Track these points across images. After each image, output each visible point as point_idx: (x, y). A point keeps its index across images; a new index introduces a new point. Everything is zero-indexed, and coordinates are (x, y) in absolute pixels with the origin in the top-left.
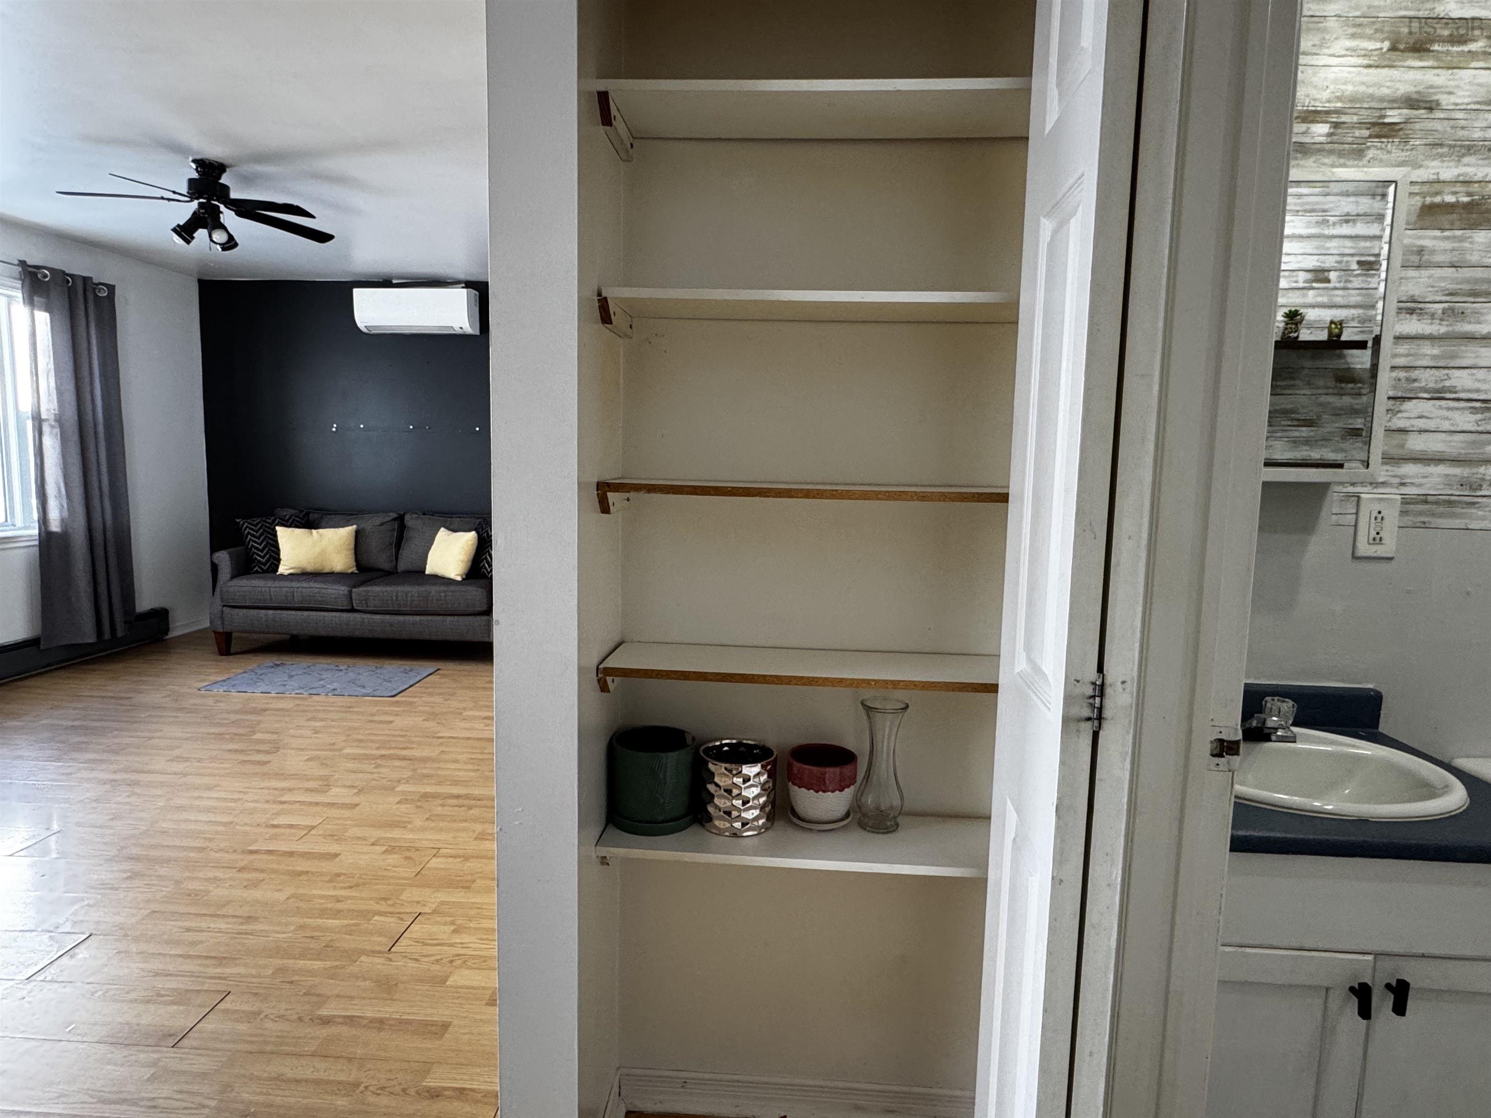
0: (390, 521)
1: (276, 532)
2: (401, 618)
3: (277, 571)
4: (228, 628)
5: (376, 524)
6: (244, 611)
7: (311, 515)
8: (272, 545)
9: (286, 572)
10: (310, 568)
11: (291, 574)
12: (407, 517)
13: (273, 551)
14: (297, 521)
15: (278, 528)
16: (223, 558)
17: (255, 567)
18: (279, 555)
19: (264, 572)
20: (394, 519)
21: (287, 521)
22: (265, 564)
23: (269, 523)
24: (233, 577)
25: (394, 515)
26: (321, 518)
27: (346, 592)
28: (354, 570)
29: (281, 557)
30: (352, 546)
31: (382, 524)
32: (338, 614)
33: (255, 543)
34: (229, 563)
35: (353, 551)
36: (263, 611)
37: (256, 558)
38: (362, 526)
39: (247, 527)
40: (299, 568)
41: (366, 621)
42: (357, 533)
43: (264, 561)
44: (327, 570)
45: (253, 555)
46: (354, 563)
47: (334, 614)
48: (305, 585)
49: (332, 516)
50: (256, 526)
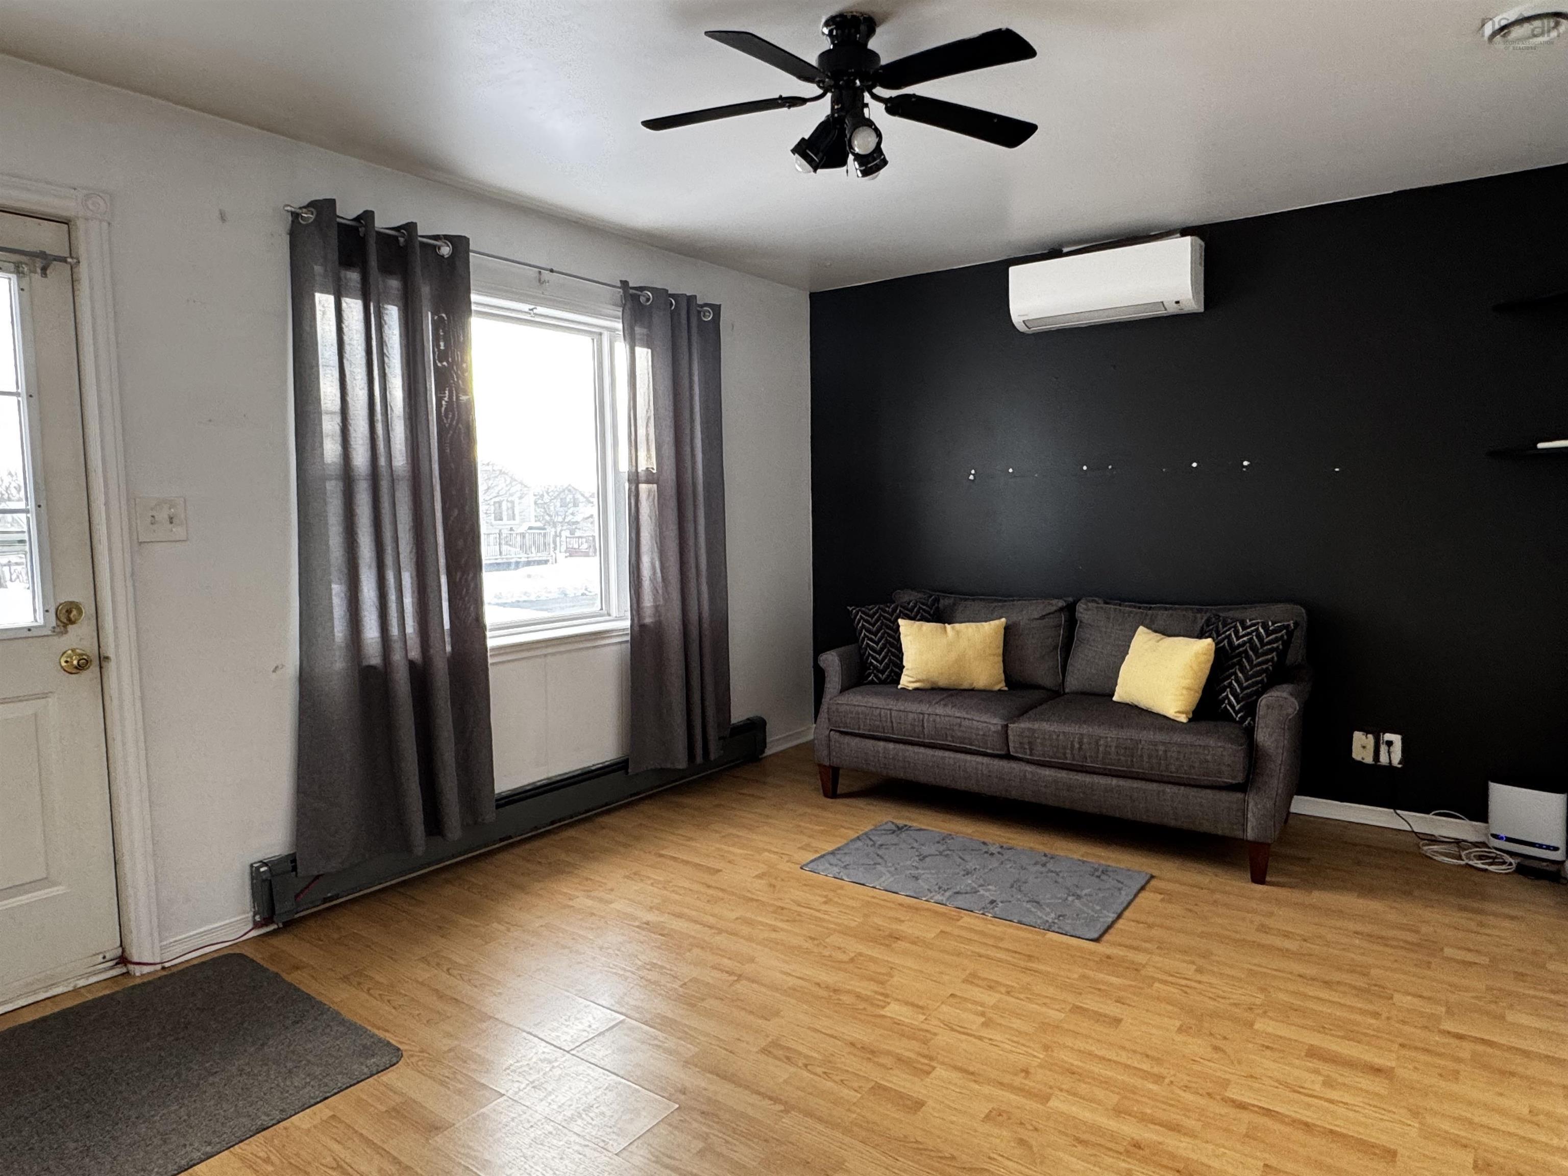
0: (1056, 611)
1: (898, 626)
2: (1088, 779)
3: (899, 683)
4: (836, 762)
5: (1032, 617)
6: (857, 740)
7: (942, 601)
8: (892, 645)
9: (911, 686)
10: (942, 683)
11: (916, 689)
12: (1081, 607)
13: (894, 654)
14: (924, 610)
15: (901, 622)
16: (831, 660)
17: (869, 675)
18: (901, 660)
19: (882, 682)
20: (1061, 610)
21: (911, 610)
22: (883, 672)
23: (888, 613)
24: (844, 690)
25: (1061, 603)
26: (954, 604)
27: (1000, 728)
28: (1002, 686)
29: (905, 663)
30: (1001, 651)
31: (1042, 617)
32: (986, 760)
33: (870, 641)
34: (838, 669)
35: (1001, 659)
36: (882, 744)
37: (871, 663)
38: (1015, 618)
39: (860, 617)
40: (927, 680)
41: (1029, 776)
42: (1009, 632)
43: (881, 667)
44: (966, 685)
45: (868, 658)
46: (1003, 677)
47: (980, 759)
48: (940, 710)
49: (969, 603)
50: (872, 617)
